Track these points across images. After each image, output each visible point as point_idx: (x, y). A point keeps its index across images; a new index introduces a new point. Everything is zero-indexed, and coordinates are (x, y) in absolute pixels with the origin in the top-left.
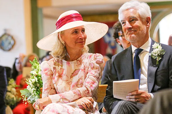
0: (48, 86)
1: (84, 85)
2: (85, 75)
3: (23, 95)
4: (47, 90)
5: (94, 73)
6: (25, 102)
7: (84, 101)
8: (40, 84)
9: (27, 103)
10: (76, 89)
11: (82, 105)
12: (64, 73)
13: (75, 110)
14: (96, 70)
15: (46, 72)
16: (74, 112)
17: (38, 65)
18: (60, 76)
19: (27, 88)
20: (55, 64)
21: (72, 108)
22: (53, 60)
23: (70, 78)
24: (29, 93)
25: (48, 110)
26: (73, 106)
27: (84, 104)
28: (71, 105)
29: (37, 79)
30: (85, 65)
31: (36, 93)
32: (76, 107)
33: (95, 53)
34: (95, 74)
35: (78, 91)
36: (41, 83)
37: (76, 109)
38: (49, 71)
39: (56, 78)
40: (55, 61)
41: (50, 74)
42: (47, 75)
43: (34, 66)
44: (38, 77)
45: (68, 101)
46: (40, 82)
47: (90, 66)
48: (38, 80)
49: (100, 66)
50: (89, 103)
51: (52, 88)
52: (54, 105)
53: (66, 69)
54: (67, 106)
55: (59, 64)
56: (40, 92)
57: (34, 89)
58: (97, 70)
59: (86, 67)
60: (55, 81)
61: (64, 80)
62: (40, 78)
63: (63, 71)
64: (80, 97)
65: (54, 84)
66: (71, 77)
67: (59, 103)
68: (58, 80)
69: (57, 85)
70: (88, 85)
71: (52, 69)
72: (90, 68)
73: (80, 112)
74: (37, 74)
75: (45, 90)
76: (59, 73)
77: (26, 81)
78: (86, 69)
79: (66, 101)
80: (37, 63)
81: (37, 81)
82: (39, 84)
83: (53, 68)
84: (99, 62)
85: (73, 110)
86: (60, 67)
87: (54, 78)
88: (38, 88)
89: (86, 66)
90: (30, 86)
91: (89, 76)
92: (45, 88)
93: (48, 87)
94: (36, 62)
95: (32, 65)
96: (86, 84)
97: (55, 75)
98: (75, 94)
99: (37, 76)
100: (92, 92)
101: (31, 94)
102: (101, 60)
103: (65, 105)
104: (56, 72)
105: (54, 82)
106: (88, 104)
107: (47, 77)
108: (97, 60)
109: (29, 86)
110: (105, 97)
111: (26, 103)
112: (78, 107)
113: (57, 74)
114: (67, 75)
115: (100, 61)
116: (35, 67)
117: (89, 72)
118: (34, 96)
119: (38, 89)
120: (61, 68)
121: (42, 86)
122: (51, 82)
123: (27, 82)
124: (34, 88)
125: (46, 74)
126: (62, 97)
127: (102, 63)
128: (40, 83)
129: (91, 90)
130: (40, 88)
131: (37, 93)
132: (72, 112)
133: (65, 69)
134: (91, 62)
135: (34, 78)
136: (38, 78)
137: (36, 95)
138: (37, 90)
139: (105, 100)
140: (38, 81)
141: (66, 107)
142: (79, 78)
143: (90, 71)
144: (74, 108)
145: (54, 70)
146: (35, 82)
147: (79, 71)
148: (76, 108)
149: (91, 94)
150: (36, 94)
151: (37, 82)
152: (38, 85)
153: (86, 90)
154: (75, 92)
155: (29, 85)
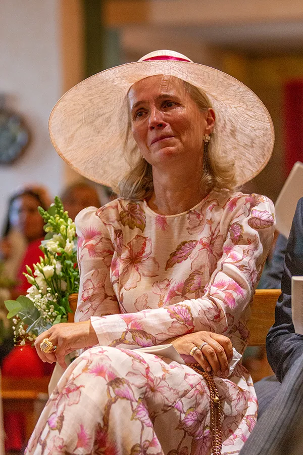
0: (94, 288)
1: (207, 294)
2: (210, 261)
3: (15, 317)
4: (90, 301)
5: (240, 256)
6: (19, 338)
7: (202, 343)
8: (70, 282)
9: (28, 342)
10: (181, 303)
11: (191, 353)
12: (148, 250)
13: (172, 371)
14: (246, 247)
15: (92, 242)
16: (167, 376)
17: (66, 221)
18: (134, 260)
19: (27, 296)
20: (120, 219)
21: (163, 362)
22: (117, 207)
23: (166, 269)
24: (34, 309)
25: (85, 369)
26: (166, 357)
27: (199, 351)
28: (157, 354)
29: (59, 266)
30: (213, 229)
31: (55, 309)
32: (173, 360)
33: (250, 194)
34: (245, 259)
35: (185, 308)
36: (72, 280)
37: (172, 368)
38: (100, 241)
39: (120, 267)
40: (120, 210)
41: (104, 251)
42: (95, 253)
43: (52, 224)
44: (65, 259)
45: (149, 341)
46: (68, 274)
47: (229, 233)
48: (65, 270)
49: (261, 234)
50: (216, 350)
51: (106, 296)
52: (102, 352)
53: (153, 239)
54: (147, 355)
55: (133, 222)
56: (69, 309)
57: (48, 297)
58: (252, 246)
59: (216, 237)
60: (117, 274)
61: (143, 275)
62: (68, 262)
63: (145, 244)
64: (190, 328)
65: (113, 283)
66: (169, 265)
67: (122, 345)
68: (126, 271)
69: (121, 288)
70: (219, 291)
71: (112, 236)
72: (228, 240)
73: (185, 377)
74: (60, 250)
75: (85, 301)
76: (131, 251)
77: (27, 273)
78: (217, 242)
79: (144, 341)
80: (61, 215)
81: (59, 272)
82: (66, 281)
83: (116, 231)
84: (258, 221)
85: (164, 370)
86: (136, 231)
87: (115, 265)
88: (63, 294)
89: (216, 233)
90: (38, 288)
91: (225, 265)
92: (86, 295)
93: (96, 291)
94: (59, 213)
95: (47, 220)
96: (214, 289)
97: (119, 255)
98: (174, 320)
99: (61, 257)
100: (230, 315)
101: (38, 314)
102: (265, 217)
103: (139, 352)
104: (121, 245)
105: (113, 278)
106: (211, 354)
107: (93, 258)
108: (253, 216)
109: (34, 287)
110: (271, 329)
111: (23, 343)
112: (181, 360)
113: (125, 254)
114: (154, 259)
115: (263, 218)
116: (56, 229)
117: (224, 253)
118: (48, 320)
119: (63, 296)
120: (138, 236)
121: (75, 290)
122: (106, 276)
123: (27, 275)
124: (49, 295)
125: (92, 249)
126: (133, 325)
127: (269, 226)
128: (70, 278)
129: (227, 308)
130: (70, 294)
131: (59, 310)
132: (160, 374)
133: (150, 240)
134: (234, 221)
135: (50, 264)
136: (62, 263)
137: (55, 317)
138: (59, 302)
139: (269, 338)
140: (62, 271)
141: (142, 361)
142: (193, 270)
143: (229, 249)
144: (168, 364)
145: (115, 239)
146: (55, 277)
147: (194, 247)
148: (174, 363)
149: (225, 321)
150: (54, 314)
151: (61, 274)
152: (64, 285)
153: (209, 309)
154: (175, 313)
155: (35, 283)
